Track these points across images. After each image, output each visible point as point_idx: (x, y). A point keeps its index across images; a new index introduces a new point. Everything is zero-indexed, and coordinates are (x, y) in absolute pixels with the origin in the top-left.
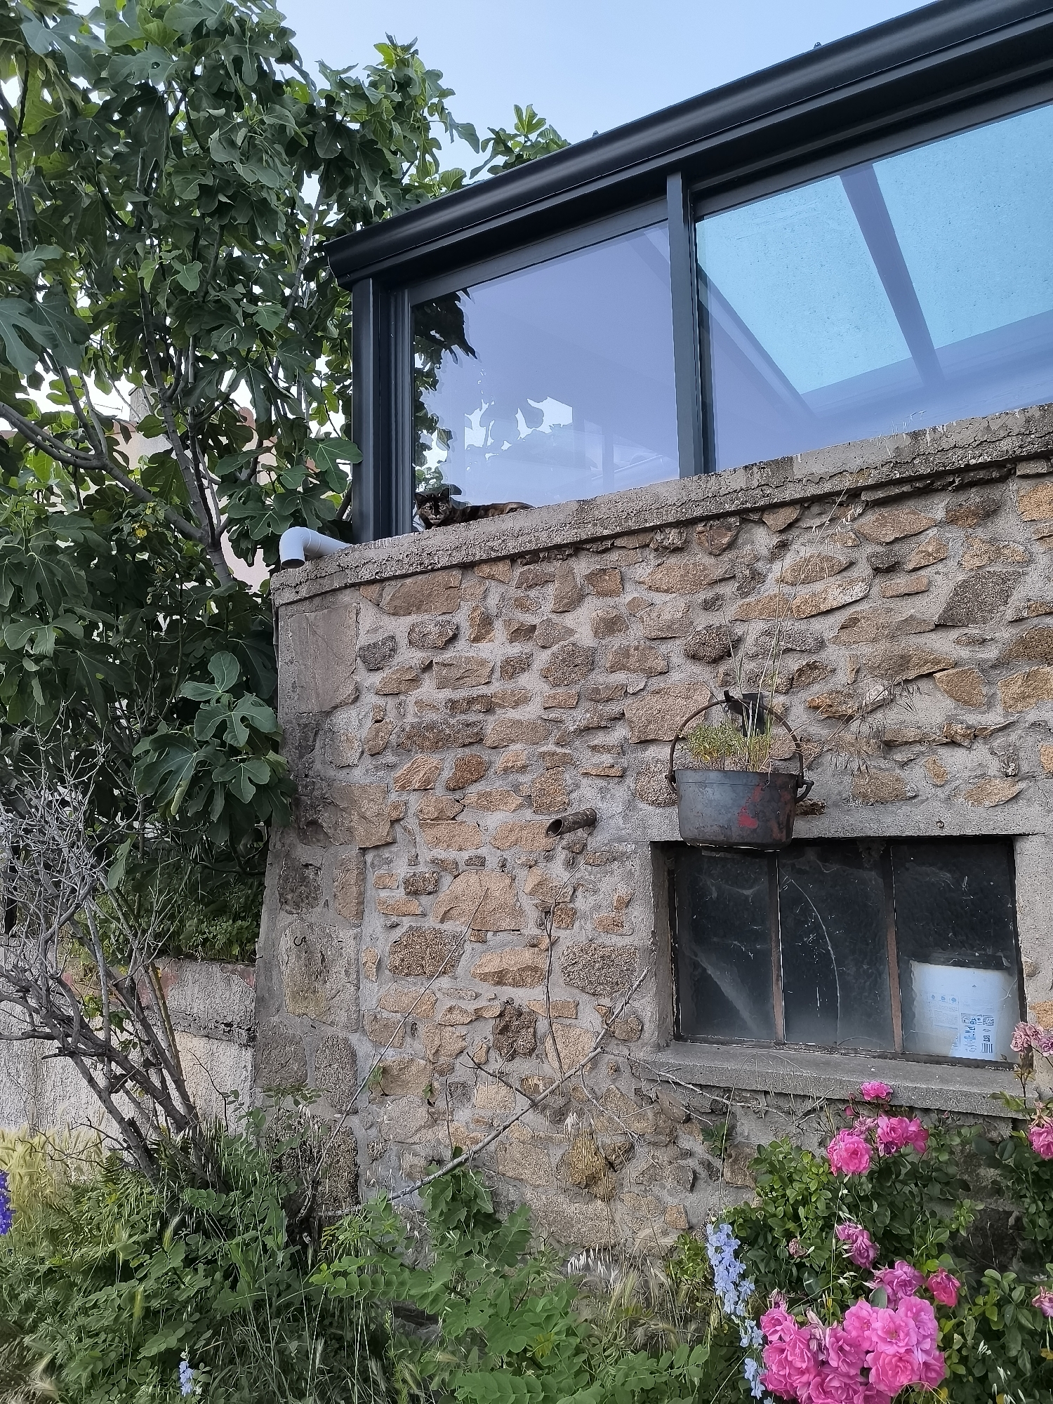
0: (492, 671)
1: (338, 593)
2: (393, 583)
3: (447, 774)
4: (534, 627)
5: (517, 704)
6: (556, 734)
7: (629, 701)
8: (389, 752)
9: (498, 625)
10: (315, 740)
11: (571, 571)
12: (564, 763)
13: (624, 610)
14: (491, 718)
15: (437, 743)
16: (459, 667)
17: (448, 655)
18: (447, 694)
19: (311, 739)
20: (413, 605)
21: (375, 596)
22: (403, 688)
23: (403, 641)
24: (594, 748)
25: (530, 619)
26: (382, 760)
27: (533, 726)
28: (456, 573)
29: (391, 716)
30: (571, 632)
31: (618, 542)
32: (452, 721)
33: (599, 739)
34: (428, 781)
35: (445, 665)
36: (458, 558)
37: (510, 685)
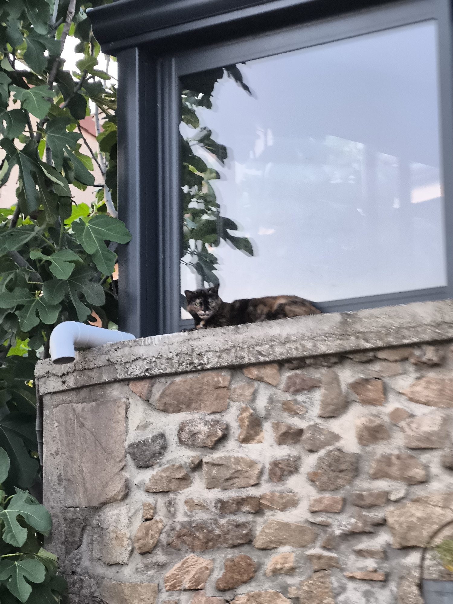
0: (261, 473)
1: (107, 386)
2: (163, 380)
3: (217, 575)
4: (301, 432)
5: (284, 508)
6: (323, 538)
7: (391, 508)
8: (158, 551)
9: (267, 426)
10: (82, 536)
11: (336, 380)
12: (331, 567)
13: (386, 419)
14: (260, 520)
15: (207, 543)
16: (228, 467)
17: (217, 455)
18: (216, 494)
19: (78, 535)
20: (182, 403)
21: (145, 391)
22: (173, 486)
23: (172, 439)
24: (360, 553)
25: (298, 423)
26: (151, 559)
27: (300, 530)
28: (226, 374)
29: (161, 515)
30: (336, 437)
31: (381, 355)
32: (223, 521)
33: (364, 544)
34: (198, 581)
35: (214, 465)
36: (228, 360)
37: (279, 488)
